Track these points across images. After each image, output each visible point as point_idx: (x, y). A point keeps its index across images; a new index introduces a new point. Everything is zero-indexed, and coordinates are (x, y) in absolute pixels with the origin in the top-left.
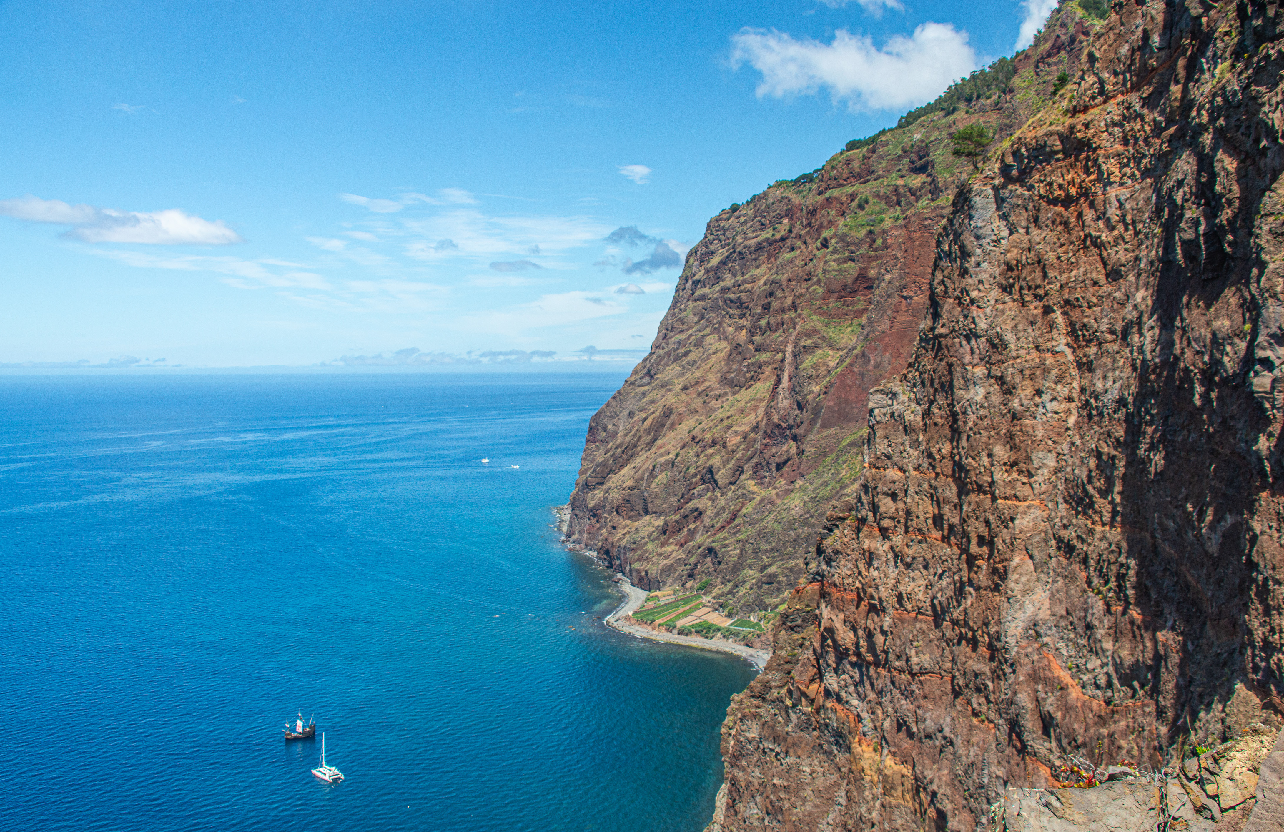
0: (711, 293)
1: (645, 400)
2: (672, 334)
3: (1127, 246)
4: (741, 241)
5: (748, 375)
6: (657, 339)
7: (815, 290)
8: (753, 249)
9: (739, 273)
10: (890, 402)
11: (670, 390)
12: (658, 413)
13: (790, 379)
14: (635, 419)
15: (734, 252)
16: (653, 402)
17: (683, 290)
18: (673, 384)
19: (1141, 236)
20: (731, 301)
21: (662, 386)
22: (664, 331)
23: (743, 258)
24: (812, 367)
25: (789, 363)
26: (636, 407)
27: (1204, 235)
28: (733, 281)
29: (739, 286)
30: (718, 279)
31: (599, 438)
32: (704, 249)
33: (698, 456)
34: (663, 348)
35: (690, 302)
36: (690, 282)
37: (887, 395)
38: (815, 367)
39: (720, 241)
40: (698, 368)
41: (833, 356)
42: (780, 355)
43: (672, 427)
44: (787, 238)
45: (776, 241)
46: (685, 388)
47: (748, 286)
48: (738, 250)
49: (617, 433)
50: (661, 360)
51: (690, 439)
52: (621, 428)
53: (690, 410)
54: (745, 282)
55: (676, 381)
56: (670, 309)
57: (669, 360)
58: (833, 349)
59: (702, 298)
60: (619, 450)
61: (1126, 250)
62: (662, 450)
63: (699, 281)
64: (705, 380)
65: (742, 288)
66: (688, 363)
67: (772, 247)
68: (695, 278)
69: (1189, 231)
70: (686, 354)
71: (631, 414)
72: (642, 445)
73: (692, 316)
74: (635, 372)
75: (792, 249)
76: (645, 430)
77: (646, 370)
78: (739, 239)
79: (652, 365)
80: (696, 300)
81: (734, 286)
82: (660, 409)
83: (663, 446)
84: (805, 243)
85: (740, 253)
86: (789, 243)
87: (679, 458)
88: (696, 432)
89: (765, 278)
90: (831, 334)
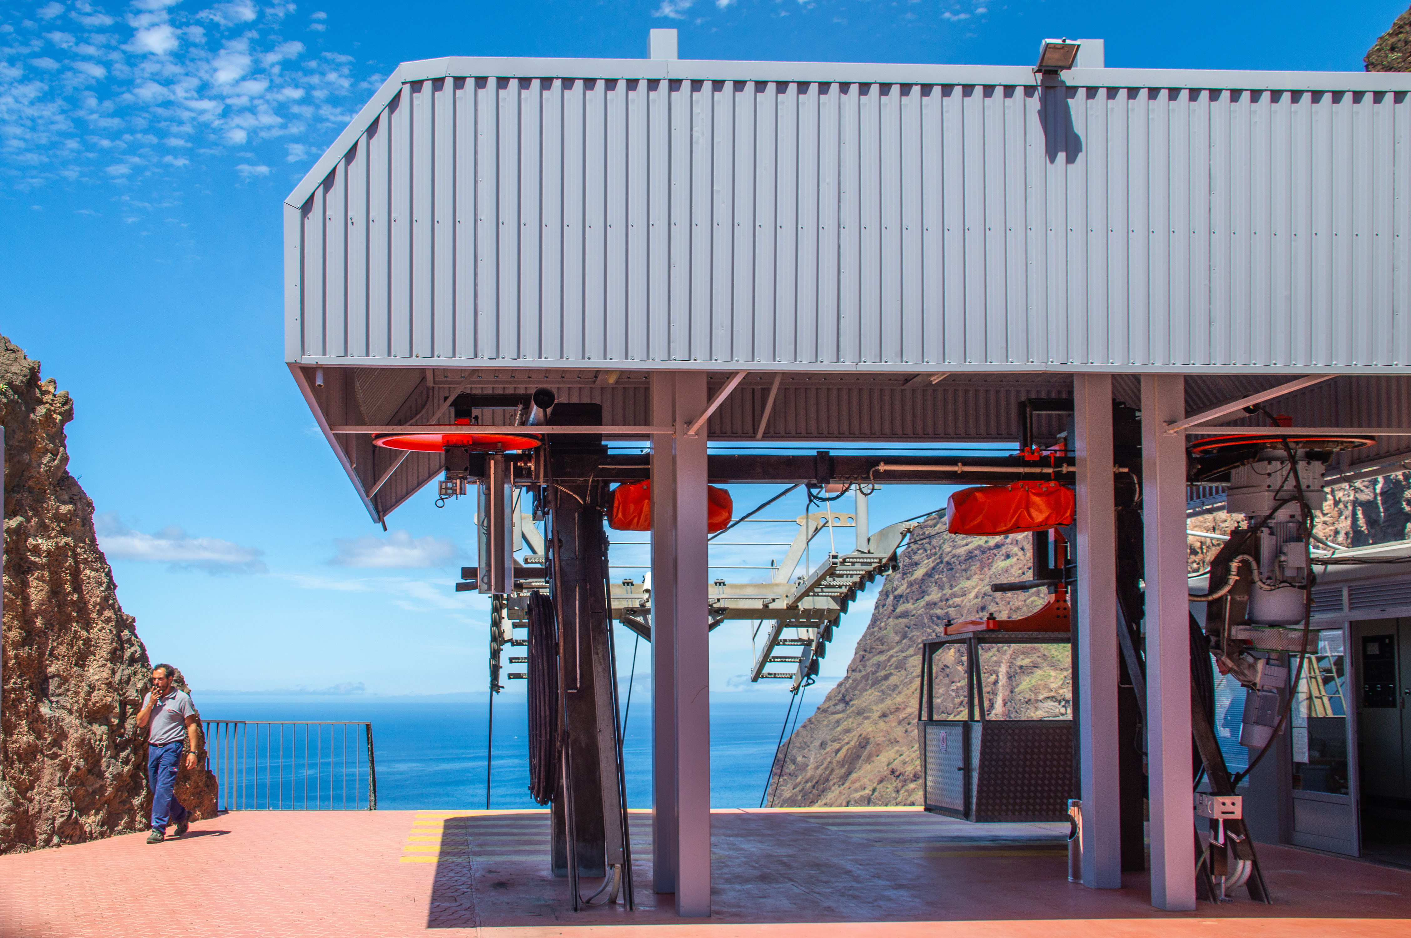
0: (915, 609)
1: (839, 729)
2: (870, 655)
4: (949, 549)
5: (957, 701)
6: (853, 661)
7: (1033, 602)
8: (963, 558)
9: (947, 586)
10: (1063, 710)
11: (867, 718)
12: (852, 743)
13: (1005, 704)
14: (828, 749)
15: (942, 562)
16: (848, 731)
17: (883, 606)
18: (871, 711)
20: (938, 618)
21: (859, 713)
22: (861, 653)
23: (951, 569)
24: (1031, 690)
25: (1003, 686)
26: (829, 737)
27: (1382, 494)
28: (939, 595)
29: (947, 600)
30: (923, 593)
31: (787, 771)
32: (907, 560)
33: (898, 791)
34: (860, 671)
35: (891, 620)
36: (891, 597)
37: (1060, 702)
38: (1034, 690)
39: (926, 550)
40: (900, 693)
41: (1056, 678)
42: (994, 676)
43: (869, 759)
44: (1003, 545)
45: (990, 549)
46: (884, 715)
47: (958, 600)
48: (946, 560)
49: (807, 766)
50: (857, 685)
51: (888, 772)
52: (812, 760)
53: (889, 740)
54: (955, 595)
55: (874, 708)
56: (868, 628)
57: (866, 685)
58: (1056, 669)
59: (905, 615)
60: (809, 784)
62: (857, 785)
63: (901, 596)
64: (907, 706)
65: (950, 602)
66: (888, 688)
67: (986, 555)
68: (896, 593)
69: (1366, 490)
70: (886, 677)
71: (823, 745)
72: (834, 778)
73: (893, 635)
74: (829, 698)
75: (1008, 556)
76: (838, 762)
77: (840, 695)
78: (947, 548)
79: (847, 690)
80: (897, 617)
81: (941, 601)
82: (855, 739)
83: (858, 780)
84: (1022, 549)
85: (948, 563)
86: (1004, 550)
87: (876, 794)
88: (895, 765)
89: (976, 590)
90: (1053, 652)
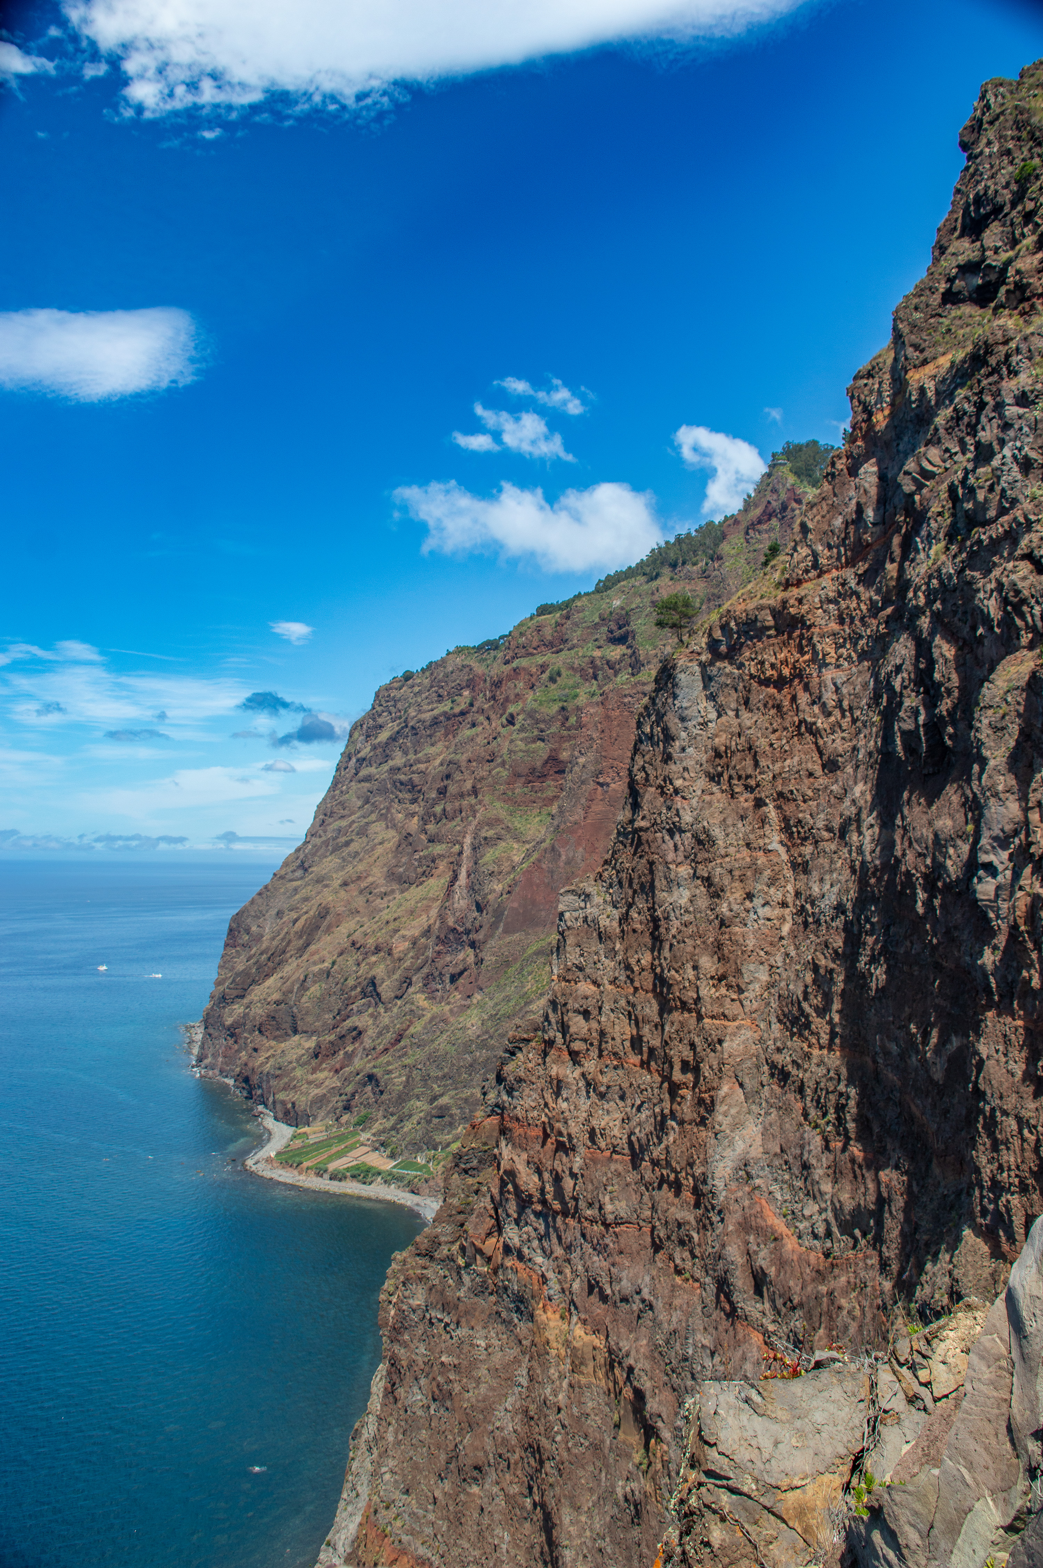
0: (378, 773)
1: (297, 897)
2: (331, 820)
3: (844, 735)
4: (414, 714)
5: (420, 870)
6: (313, 825)
7: (498, 773)
8: (428, 723)
9: (411, 751)
10: (582, 904)
11: (326, 886)
12: (312, 913)
13: (469, 876)
14: (285, 919)
15: (406, 726)
16: (306, 899)
17: (345, 769)
18: (331, 878)
19: (859, 724)
20: (402, 783)
21: (318, 881)
22: (322, 817)
23: (416, 734)
24: (494, 862)
25: (467, 857)
26: (286, 906)
27: (924, 725)
28: (404, 760)
29: (411, 765)
30: (387, 757)
31: (241, 941)
32: (371, 722)
33: (358, 965)
34: (320, 836)
35: (353, 784)
36: (354, 760)
37: (580, 896)
38: (497, 862)
39: (390, 713)
40: (361, 860)
41: (518, 850)
42: (457, 846)
43: (328, 930)
44: (468, 712)
45: (455, 716)
46: (345, 884)
47: (422, 767)
48: (411, 724)
49: (262, 936)
50: (317, 851)
51: (349, 944)
52: (267, 930)
53: (350, 910)
54: (419, 761)
55: (335, 876)
56: (329, 791)
57: (327, 851)
58: (518, 841)
59: (368, 779)
60: (264, 957)
61: (843, 738)
62: (316, 957)
63: (364, 759)
64: (368, 875)
65: (414, 768)
66: (349, 855)
67: (450, 722)
68: (359, 756)
69: (908, 720)
70: (347, 844)
71: (279, 914)
72: (291, 950)
73: (354, 799)
74: (286, 864)
75: (474, 725)
76: (296, 933)
77: (299, 861)
78: (412, 712)
79: (306, 856)
80: (360, 781)
81: (405, 766)
82: (315, 908)
83: (317, 952)
84: (488, 718)
85: (413, 728)
86: (469, 718)
87: (335, 967)
88: (357, 936)
89: (441, 757)
90: (516, 824)
